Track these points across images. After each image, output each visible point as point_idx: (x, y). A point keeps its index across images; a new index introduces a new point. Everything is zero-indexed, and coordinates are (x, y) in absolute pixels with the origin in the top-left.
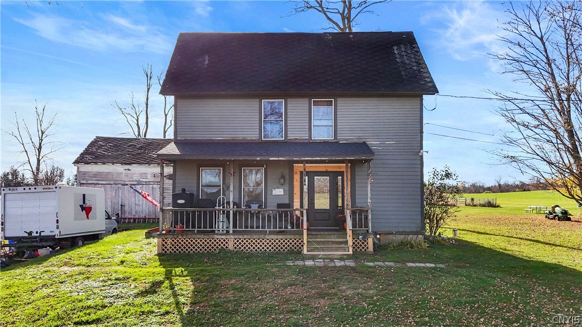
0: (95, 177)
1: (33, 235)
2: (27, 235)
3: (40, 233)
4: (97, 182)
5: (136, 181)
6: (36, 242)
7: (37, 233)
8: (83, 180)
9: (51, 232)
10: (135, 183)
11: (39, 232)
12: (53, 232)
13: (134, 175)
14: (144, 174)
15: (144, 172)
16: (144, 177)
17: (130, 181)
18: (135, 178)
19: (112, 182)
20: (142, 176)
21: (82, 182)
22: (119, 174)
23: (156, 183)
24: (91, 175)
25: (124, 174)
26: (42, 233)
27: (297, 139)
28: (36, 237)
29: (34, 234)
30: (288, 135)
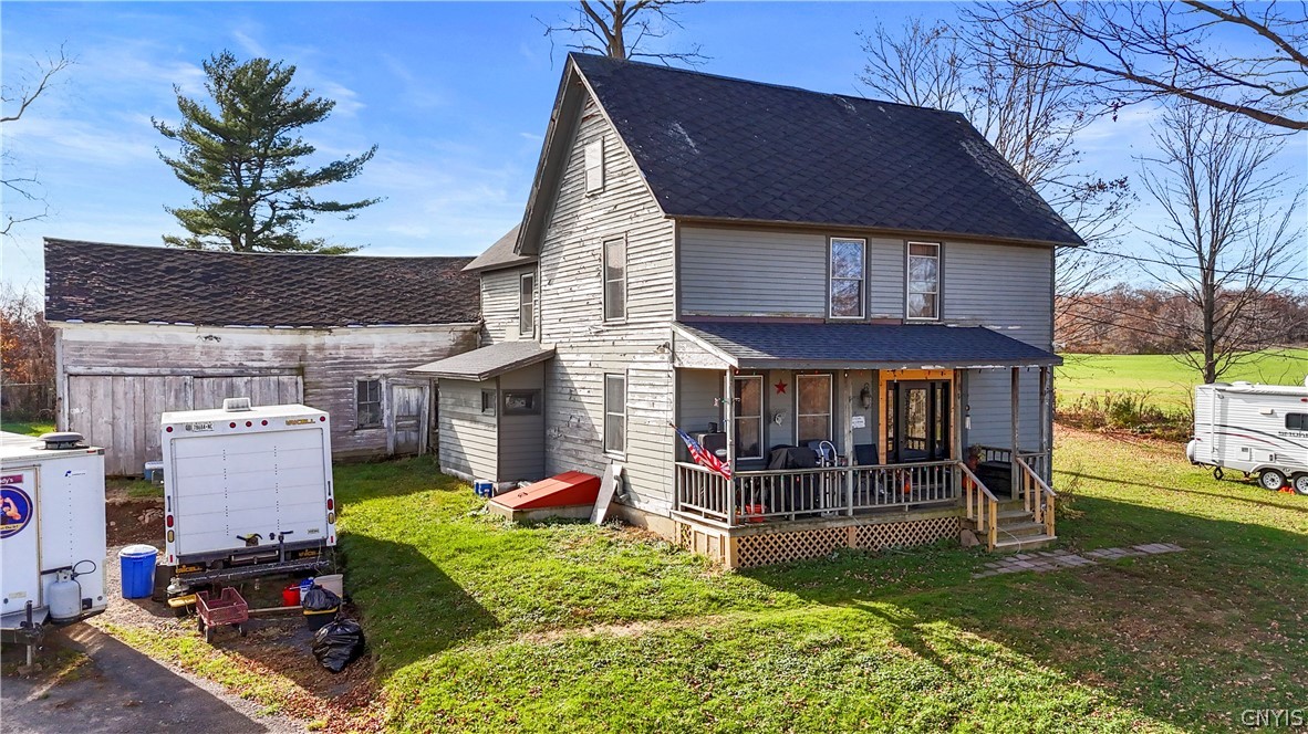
0: (114, 357)
1: (261, 543)
2: (243, 545)
3: (281, 538)
4: (119, 370)
5: (233, 366)
6: (277, 560)
7: (272, 536)
8: (76, 363)
9: (311, 531)
10: (231, 371)
11: (277, 534)
12: (317, 531)
13: (227, 353)
14: (255, 348)
15: (255, 345)
16: (255, 357)
17: (215, 367)
18: (231, 360)
19: (164, 371)
20: (248, 354)
21: (73, 370)
22: (184, 349)
23: (287, 372)
24: (100, 352)
25: (198, 349)
26: (285, 536)
27: (885, 318)
28: (271, 549)
29: (264, 542)
30: (873, 310)
